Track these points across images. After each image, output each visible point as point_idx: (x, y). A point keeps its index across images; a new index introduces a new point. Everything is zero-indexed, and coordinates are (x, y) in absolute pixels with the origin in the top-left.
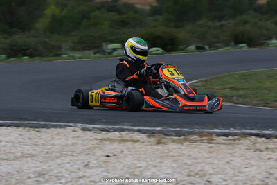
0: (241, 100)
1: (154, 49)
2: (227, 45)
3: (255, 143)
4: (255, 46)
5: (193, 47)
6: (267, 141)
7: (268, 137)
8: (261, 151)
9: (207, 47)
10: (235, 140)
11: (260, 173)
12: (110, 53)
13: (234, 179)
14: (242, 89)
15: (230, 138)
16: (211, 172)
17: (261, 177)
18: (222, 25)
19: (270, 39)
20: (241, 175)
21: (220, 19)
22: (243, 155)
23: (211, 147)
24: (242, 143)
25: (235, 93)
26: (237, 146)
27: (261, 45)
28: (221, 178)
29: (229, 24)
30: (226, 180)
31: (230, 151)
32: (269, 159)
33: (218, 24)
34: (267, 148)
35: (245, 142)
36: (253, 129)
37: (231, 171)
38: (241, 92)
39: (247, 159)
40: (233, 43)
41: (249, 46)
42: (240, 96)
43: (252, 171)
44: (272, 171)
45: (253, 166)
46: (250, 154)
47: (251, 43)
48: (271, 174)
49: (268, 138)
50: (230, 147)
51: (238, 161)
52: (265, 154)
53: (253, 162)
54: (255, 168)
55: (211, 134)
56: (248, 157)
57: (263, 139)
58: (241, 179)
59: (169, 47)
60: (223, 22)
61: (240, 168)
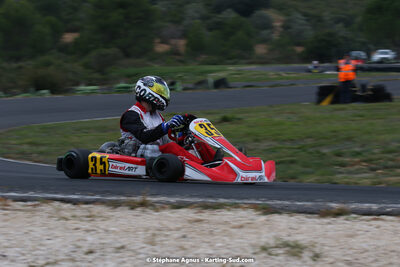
0: (41, 158)
2: (25, 91)
3: (59, 210)
4: (59, 93)
6: (73, 207)
7: (75, 202)
8: (67, 219)
10: (35, 206)
11: (65, 246)
13: (34, 253)
14: (43, 145)
15: (29, 203)
16: (6, 244)
17: (66, 250)
18: (20, 68)
19: (78, 84)
20: (43, 248)
21: (18, 59)
22: (44, 224)
23: (5, 215)
24: (43, 210)
25: (34, 148)
26: (38, 213)
27: (66, 91)
28: (17, 252)
29: (29, 65)
30: (23, 255)
31: (29, 220)
32: (77, 229)
33: (14, 65)
34: (74, 216)
35: (48, 208)
36: (56, 193)
37: (30, 243)
38: (43, 149)
39: (49, 229)
40: (32, 89)
41: (53, 92)
42: (41, 153)
43: (56, 244)
44: (79, 244)
45: (57, 237)
46: (53, 222)
47: (55, 89)
48: (79, 247)
49: (75, 204)
50: (29, 214)
51: (38, 232)
52: (71, 224)
53: (57, 233)
54: (59, 240)
55: (6, 198)
56: (52, 227)
57: (69, 205)
58: (41, 252)
60: (21, 64)
61: (41, 240)
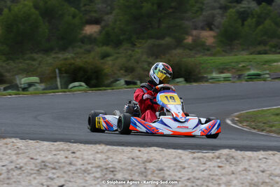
1: (77, 84)
5: (122, 82)
9: (138, 82)
12: (24, 89)
59: (93, 82)
